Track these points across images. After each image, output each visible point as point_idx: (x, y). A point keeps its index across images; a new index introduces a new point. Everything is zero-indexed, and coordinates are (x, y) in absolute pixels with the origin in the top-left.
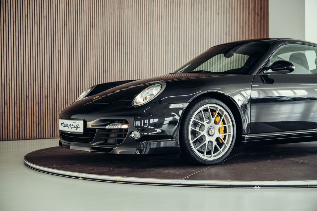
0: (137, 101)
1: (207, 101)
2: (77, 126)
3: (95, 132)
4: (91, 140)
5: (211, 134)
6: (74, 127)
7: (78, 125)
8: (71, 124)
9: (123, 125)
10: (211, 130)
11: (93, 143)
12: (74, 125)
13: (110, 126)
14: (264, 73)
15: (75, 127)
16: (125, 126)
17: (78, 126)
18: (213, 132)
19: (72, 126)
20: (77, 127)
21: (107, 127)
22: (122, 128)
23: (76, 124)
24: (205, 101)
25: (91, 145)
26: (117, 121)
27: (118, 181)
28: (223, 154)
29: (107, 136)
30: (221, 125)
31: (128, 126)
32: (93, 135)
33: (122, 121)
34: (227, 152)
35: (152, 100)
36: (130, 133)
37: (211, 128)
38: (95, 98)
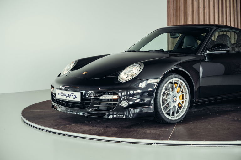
0: (122, 77)
1: (172, 76)
3: (91, 101)
4: (87, 107)
5: (175, 100)
7: (76, 95)
10: (175, 97)
11: (88, 109)
12: (72, 95)
13: (103, 97)
14: (207, 53)
15: (73, 96)
16: (115, 97)
18: (176, 99)
19: (70, 96)
20: (75, 97)
21: (101, 98)
22: (113, 98)
23: (74, 95)
24: (171, 76)
25: (87, 111)
26: (107, 93)
27: (121, 141)
28: (182, 114)
29: (100, 104)
30: (181, 94)
31: (118, 97)
32: (89, 103)
33: (112, 93)
34: (185, 113)
35: (135, 77)
36: (120, 103)
37: (174, 96)
38: (84, 73)
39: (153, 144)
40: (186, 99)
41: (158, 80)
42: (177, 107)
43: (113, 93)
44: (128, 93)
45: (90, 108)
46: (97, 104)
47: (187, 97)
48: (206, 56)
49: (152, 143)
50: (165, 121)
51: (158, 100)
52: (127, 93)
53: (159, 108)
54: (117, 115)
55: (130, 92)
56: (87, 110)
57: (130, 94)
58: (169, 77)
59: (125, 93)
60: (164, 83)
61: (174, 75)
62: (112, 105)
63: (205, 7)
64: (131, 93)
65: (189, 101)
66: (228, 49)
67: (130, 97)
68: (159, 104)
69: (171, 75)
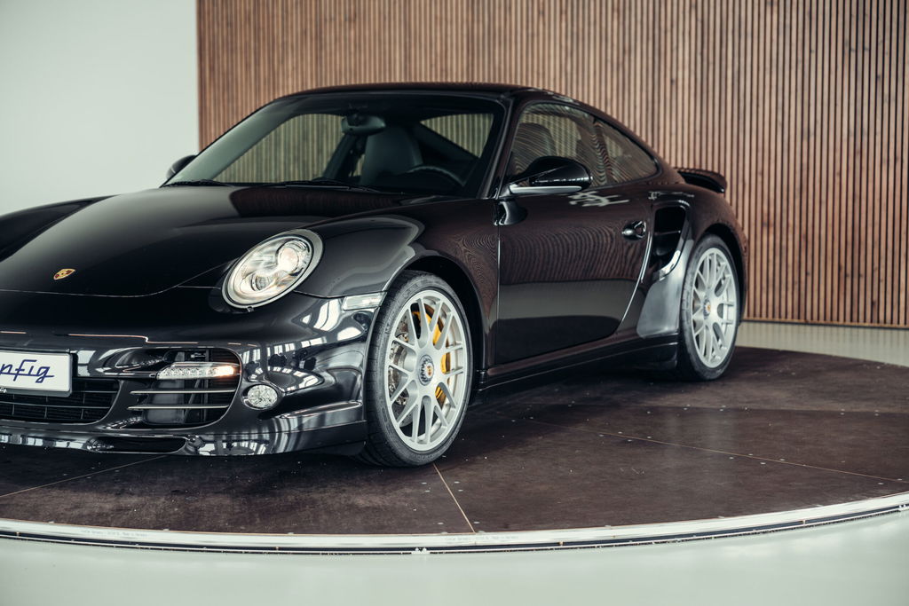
2: (43, 370)
3: (117, 390)
4: (99, 414)
5: (427, 376)
6: (29, 374)
7: (48, 368)
8: (11, 366)
9: (219, 368)
10: (428, 364)
11: (105, 423)
12: (27, 366)
13: (173, 372)
15: (34, 372)
16: (226, 370)
17: (46, 372)
18: (432, 371)
19: (18, 370)
20: (44, 374)
21: (163, 375)
22: (215, 375)
23: (37, 366)
25: (99, 431)
26: (182, 354)
27: (280, 549)
28: (447, 429)
29: (150, 399)
30: (444, 351)
31: (238, 369)
32: (107, 400)
33: (202, 352)
34: (457, 423)
35: (296, 289)
36: (245, 392)
37: (426, 360)
38: (63, 274)
39: (417, 551)
40: (458, 368)
41: (377, 299)
42: (434, 402)
43: (207, 354)
44: (269, 355)
45: (112, 419)
46: (142, 399)
47: (462, 360)
48: (504, 204)
49: (413, 549)
50: (399, 458)
51: (377, 378)
52: (264, 354)
53: (379, 407)
54: (219, 442)
55: (272, 350)
56: (100, 428)
57: (273, 356)
58: (411, 285)
59: (257, 355)
60: (394, 310)
61: (423, 278)
62: (203, 404)
63: (352, 19)
64: (276, 353)
65: (468, 376)
66: (587, 179)
67: (275, 369)
68: (379, 392)
69: (415, 276)
